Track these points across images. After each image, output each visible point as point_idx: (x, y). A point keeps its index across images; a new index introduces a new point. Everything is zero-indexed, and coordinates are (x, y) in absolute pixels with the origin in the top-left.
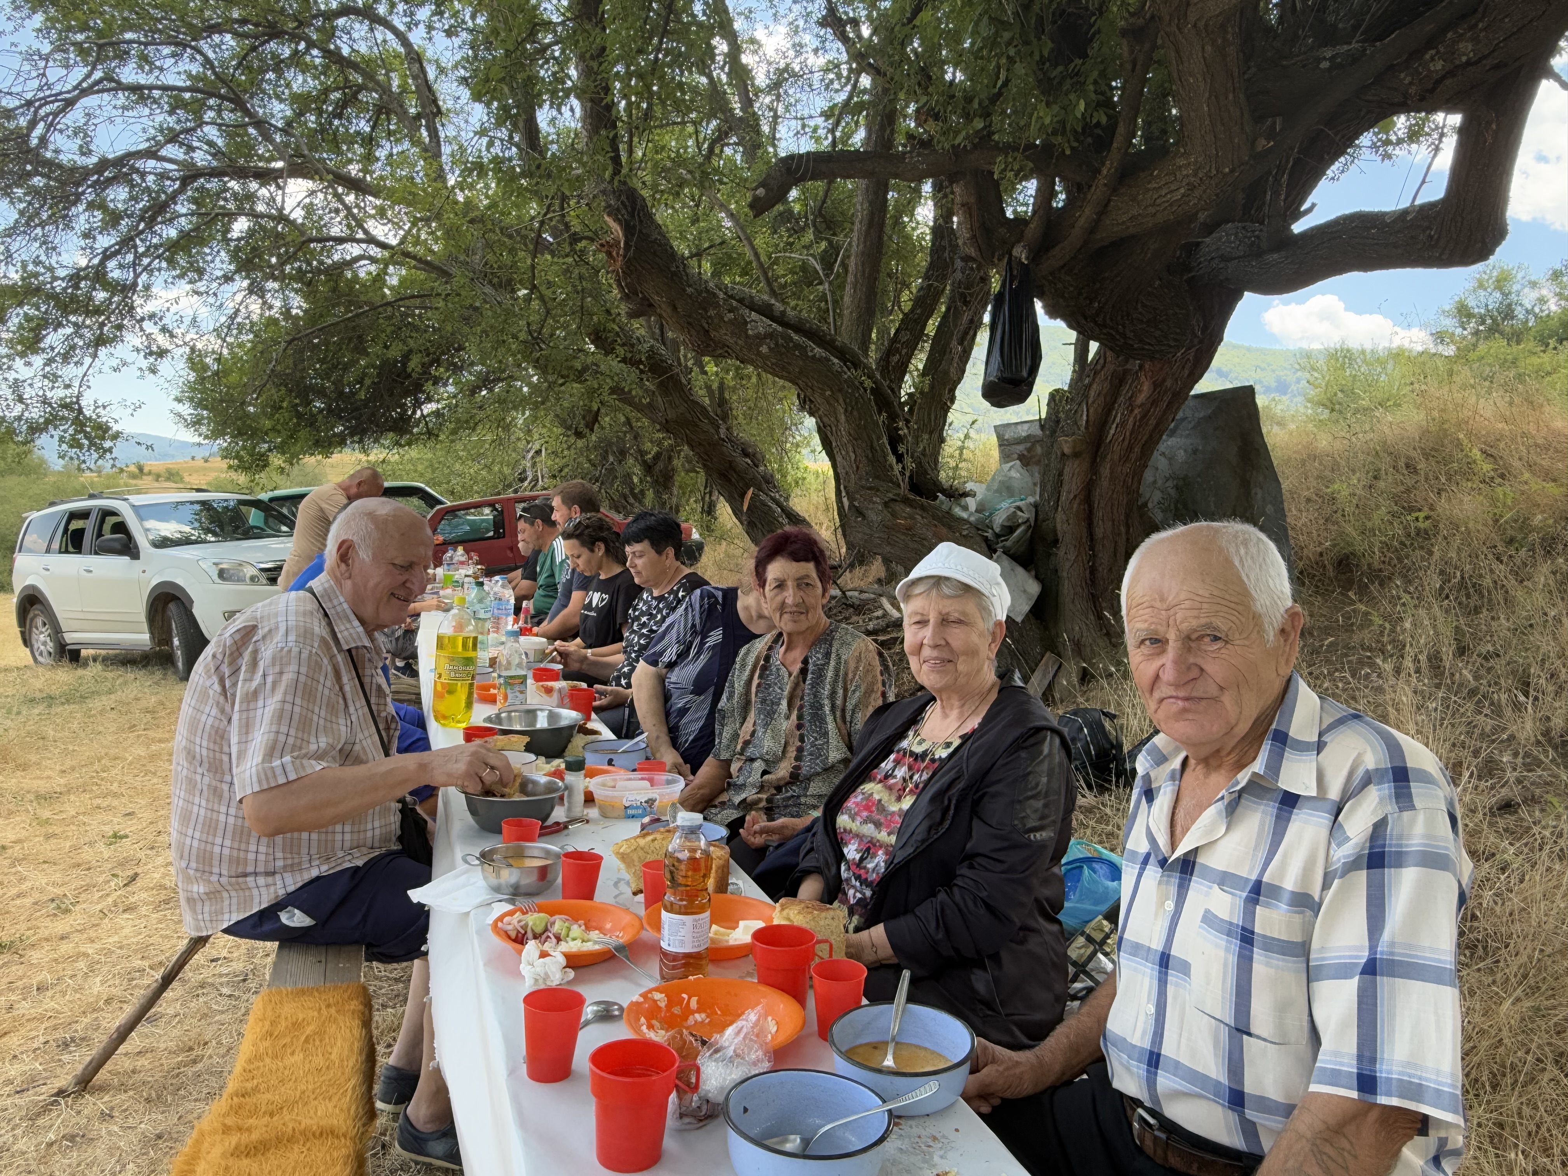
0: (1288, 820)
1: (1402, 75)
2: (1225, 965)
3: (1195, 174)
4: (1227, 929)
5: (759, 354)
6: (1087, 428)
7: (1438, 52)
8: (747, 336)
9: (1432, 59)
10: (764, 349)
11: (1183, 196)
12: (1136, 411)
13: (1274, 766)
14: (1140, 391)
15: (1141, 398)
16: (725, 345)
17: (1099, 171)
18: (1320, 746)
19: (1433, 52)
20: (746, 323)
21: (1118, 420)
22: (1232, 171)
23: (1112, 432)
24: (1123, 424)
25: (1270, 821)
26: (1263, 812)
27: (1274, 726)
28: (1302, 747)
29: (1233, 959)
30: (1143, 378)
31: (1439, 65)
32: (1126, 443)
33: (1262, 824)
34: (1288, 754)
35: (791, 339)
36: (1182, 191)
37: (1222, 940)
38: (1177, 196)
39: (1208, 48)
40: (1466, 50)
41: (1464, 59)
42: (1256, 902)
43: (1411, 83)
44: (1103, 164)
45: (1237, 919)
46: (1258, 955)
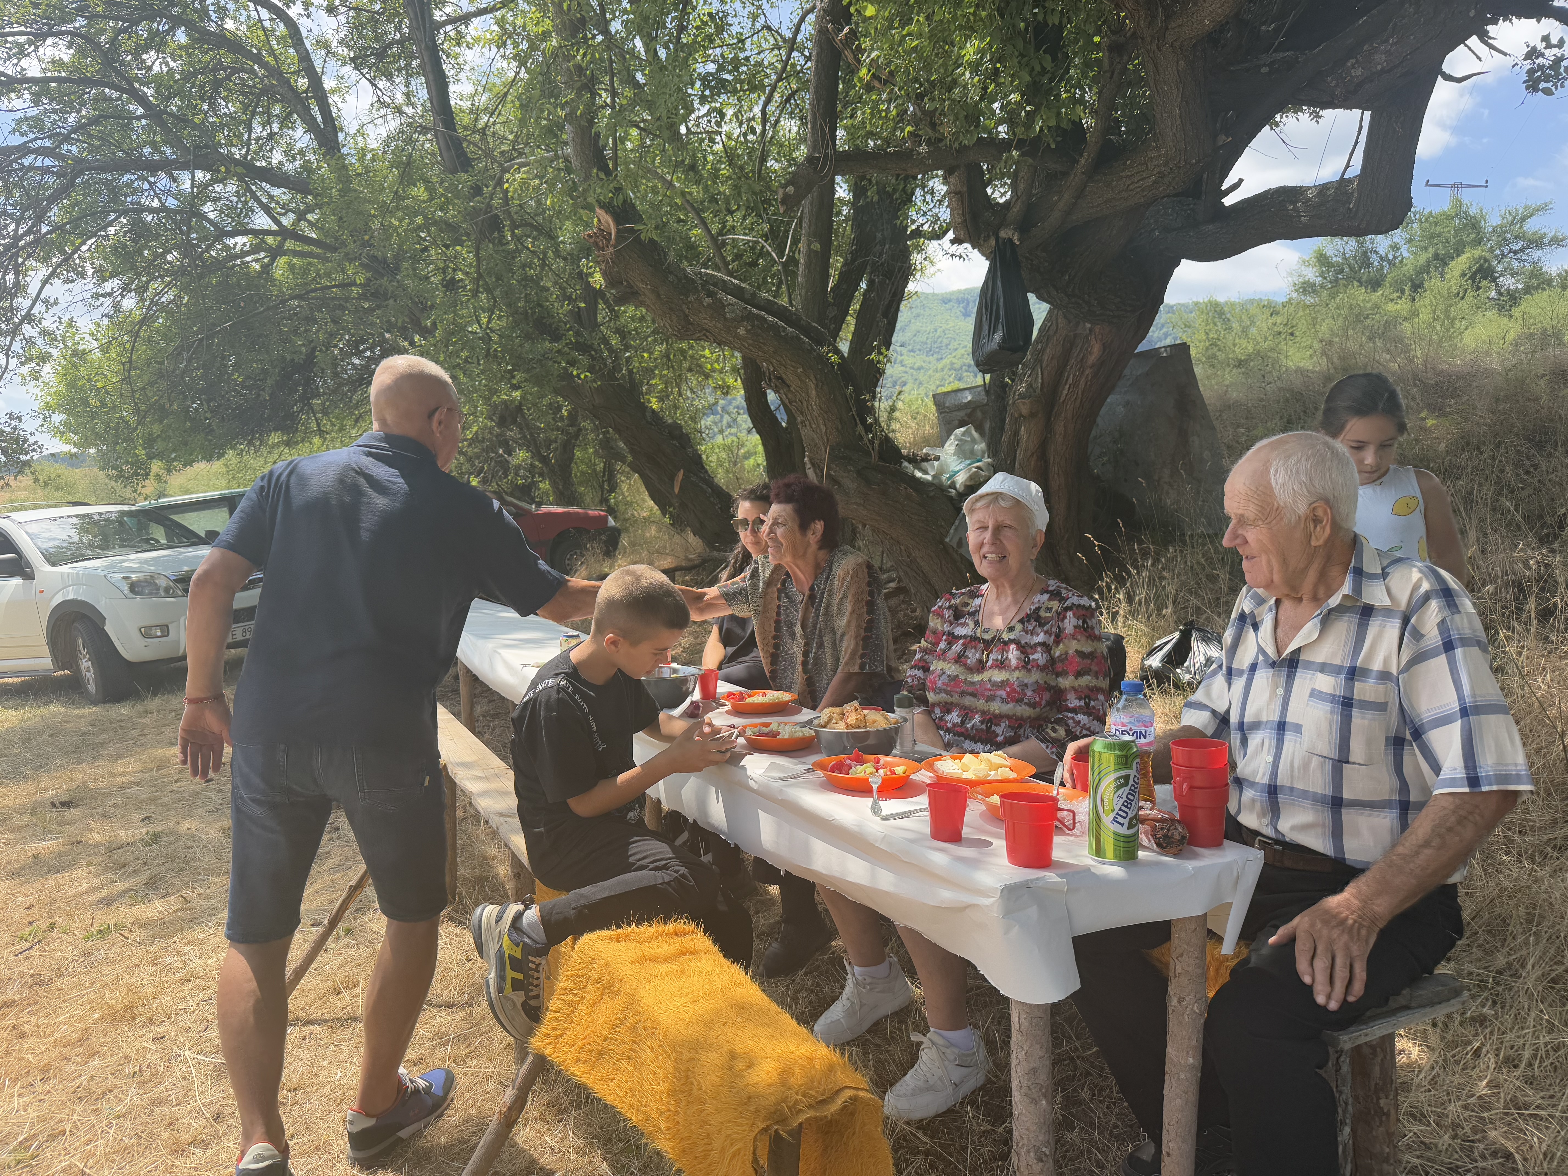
0: (1367, 625)
1: (1329, 79)
2: (1331, 723)
3: (1166, 164)
4: (1332, 699)
5: (737, 336)
6: (1042, 389)
7: (1357, 61)
8: (726, 319)
9: (1353, 66)
10: (741, 331)
11: (1154, 182)
12: (1088, 371)
13: (1357, 589)
14: (1091, 353)
15: (1092, 359)
16: (703, 329)
17: (1078, 162)
18: (1384, 575)
19: (1354, 61)
20: (724, 306)
21: (1070, 380)
22: (1198, 162)
23: (1065, 392)
24: (1075, 384)
25: (1354, 627)
26: (1349, 622)
27: (1352, 565)
28: (1372, 577)
29: (1337, 717)
30: (1093, 342)
31: (1359, 72)
32: (1079, 401)
33: (1348, 628)
34: (1364, 581)
35: (765, 319)
36: (1153, 178)
37: (1328, 706)
38: (1149, 182)
39: (1182, 63)
40: (1380, 60)
41: (1379, 67)
42: (1352, 679)
43: (1337, 86)
44: (1081, 155)
45: (1340, 692)
46: (1355, 712)
